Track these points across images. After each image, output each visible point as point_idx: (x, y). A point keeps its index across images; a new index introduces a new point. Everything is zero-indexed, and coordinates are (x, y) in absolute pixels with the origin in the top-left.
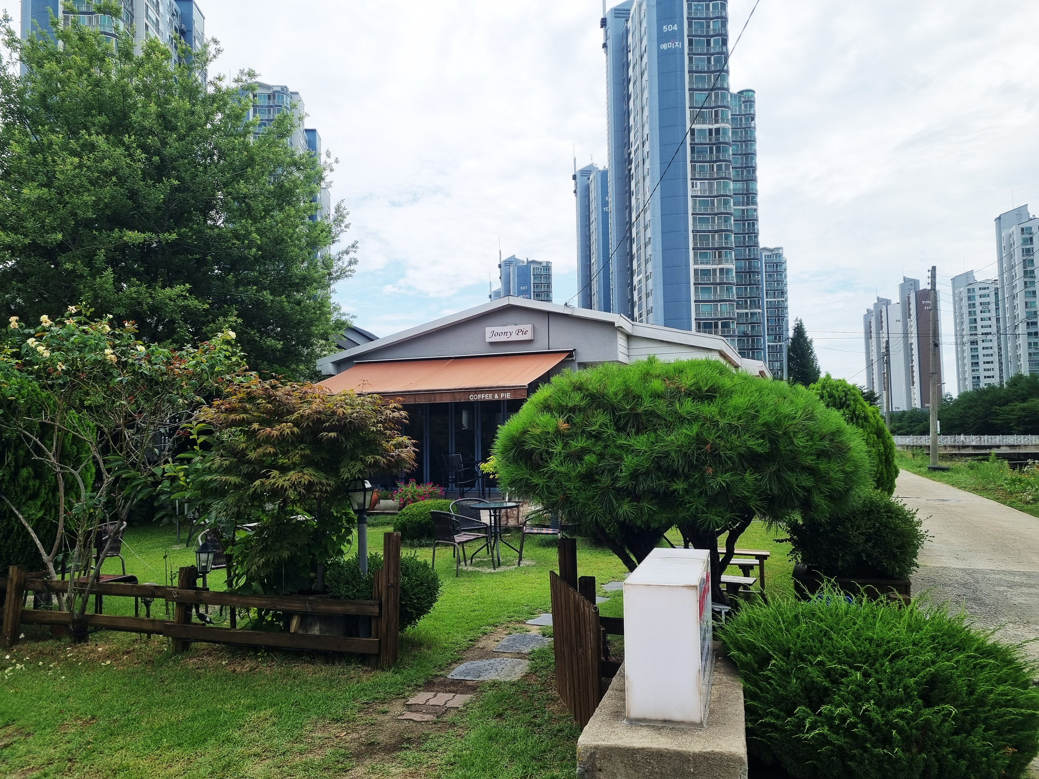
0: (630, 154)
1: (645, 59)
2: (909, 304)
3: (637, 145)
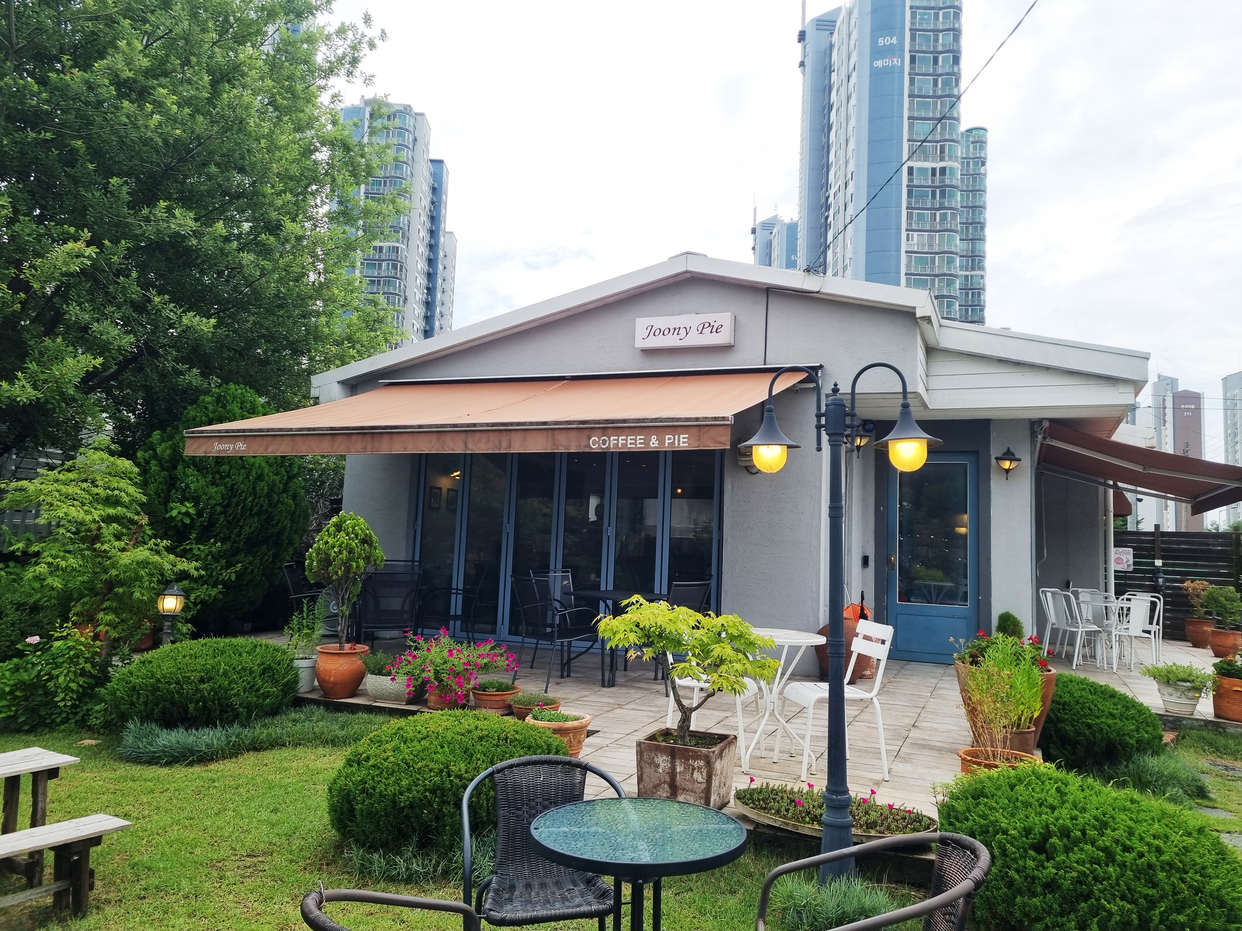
0: (828, 197)
1: (853, 80)
2: (1165, 408)
3: (837, 186)
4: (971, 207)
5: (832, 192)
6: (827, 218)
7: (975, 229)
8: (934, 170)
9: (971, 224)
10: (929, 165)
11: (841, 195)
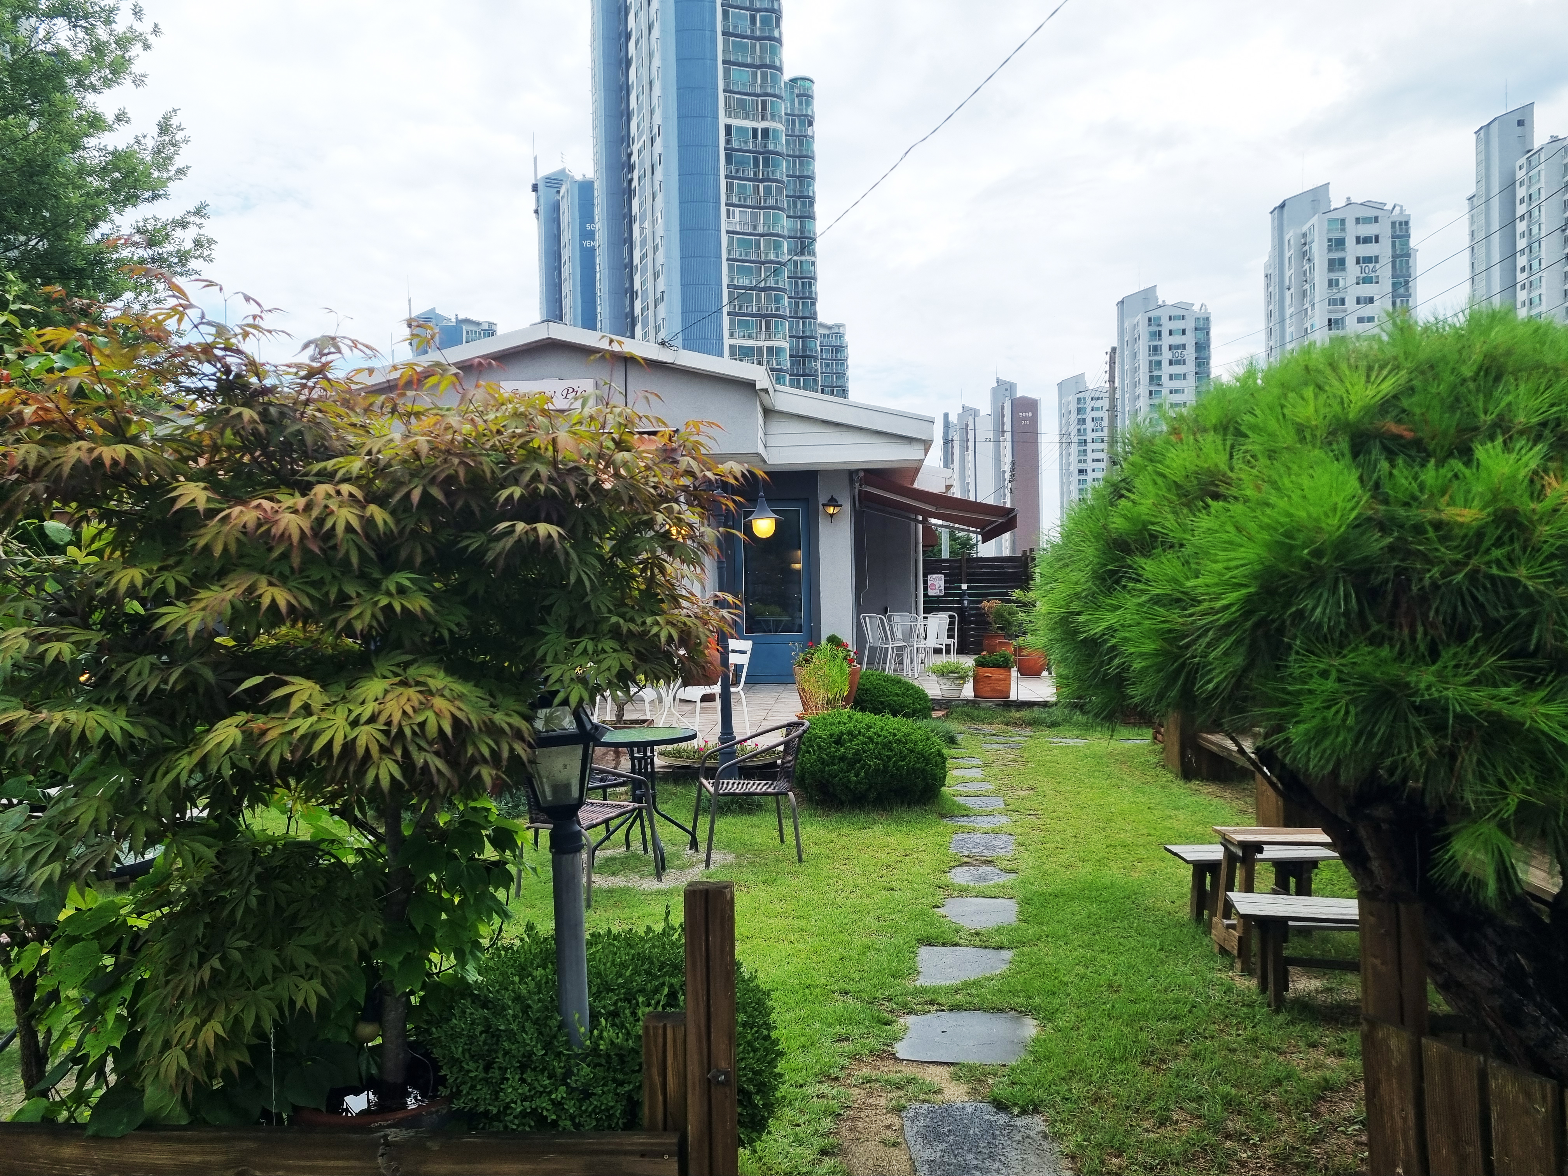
0: (630, 155)
1: (655, 4)
2: (1003, 416)
3: (641, 142)
4: (798, 177)
5: (635, 148)
6: (630, 181)
7: (804, 204)
8: (755, 131)
9: (799, 197)
10: (749, 124)
11: (646, 154)
